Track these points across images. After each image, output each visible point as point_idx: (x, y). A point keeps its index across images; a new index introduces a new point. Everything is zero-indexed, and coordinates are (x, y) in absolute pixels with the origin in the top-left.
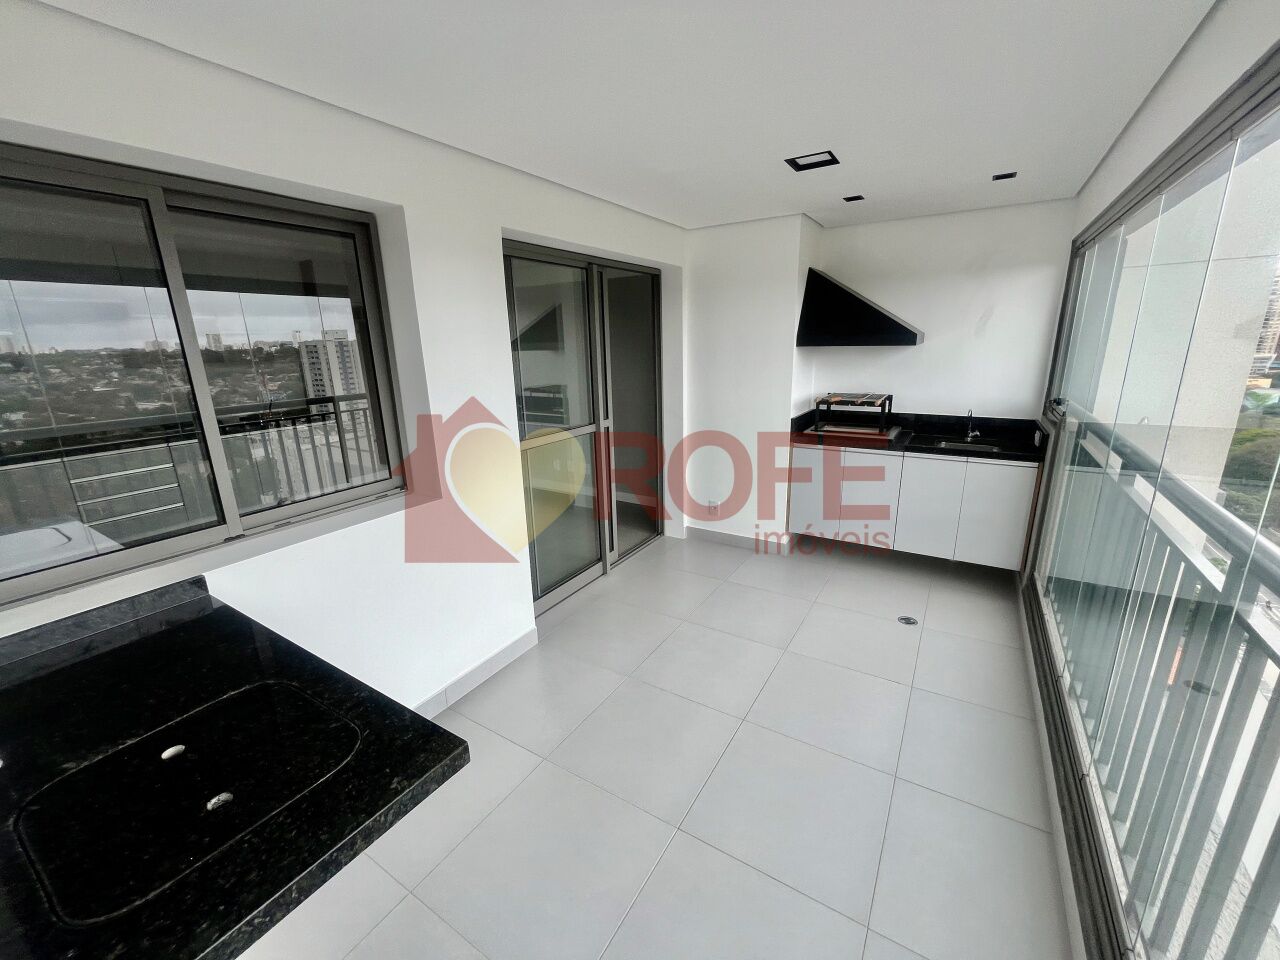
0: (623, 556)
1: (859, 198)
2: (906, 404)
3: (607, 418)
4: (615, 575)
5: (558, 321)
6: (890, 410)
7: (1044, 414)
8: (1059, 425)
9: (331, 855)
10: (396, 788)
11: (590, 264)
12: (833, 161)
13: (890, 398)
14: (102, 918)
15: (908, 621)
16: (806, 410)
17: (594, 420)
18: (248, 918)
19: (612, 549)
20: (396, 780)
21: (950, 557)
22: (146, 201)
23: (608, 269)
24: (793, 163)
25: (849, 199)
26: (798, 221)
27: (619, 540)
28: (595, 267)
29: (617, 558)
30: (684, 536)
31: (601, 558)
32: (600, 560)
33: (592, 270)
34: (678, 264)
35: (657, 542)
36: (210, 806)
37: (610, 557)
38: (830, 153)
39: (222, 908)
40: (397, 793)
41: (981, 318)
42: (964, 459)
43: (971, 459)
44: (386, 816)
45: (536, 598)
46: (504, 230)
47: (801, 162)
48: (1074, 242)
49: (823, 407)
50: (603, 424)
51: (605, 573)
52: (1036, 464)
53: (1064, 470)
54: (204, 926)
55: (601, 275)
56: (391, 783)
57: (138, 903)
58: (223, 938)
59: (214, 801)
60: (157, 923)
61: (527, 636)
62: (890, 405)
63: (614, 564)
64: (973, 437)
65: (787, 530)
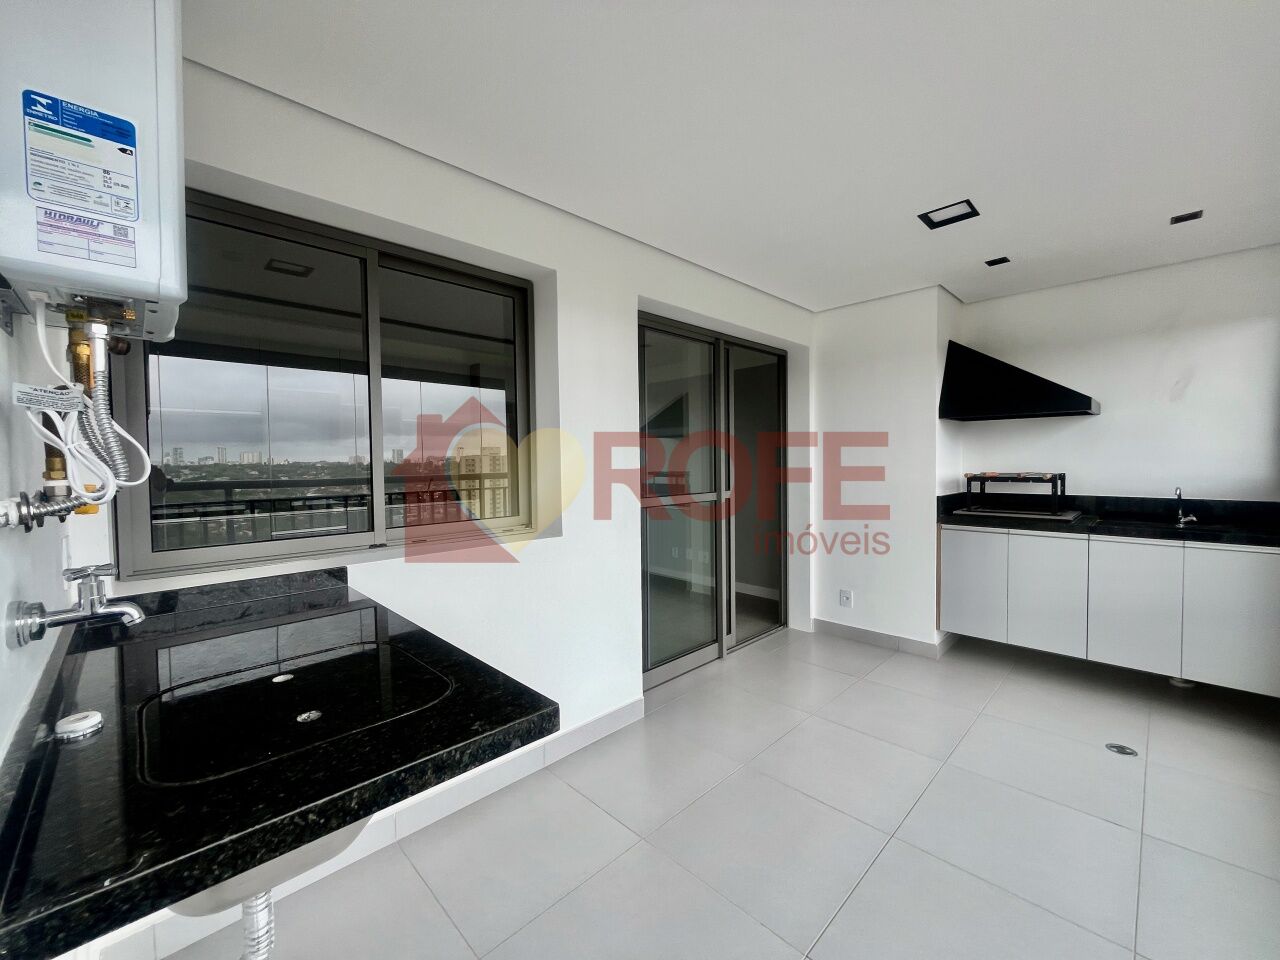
1: (1004, 260)
2: (1083, 483)
3: (729, 489)
4: (731, 661)
5: (684, 407)
6: (1063, 491)
9: (399, 773)
10: (477, 729)
11: (717, 339)
12: (974, 213)
13: (1062, 477)
14: (177, 784)
15: (1122, 750)
16: (954, 492)
17: (716, 489)
18: (303, 808)
19: (729, 632)
20: (478, 723)
21: (1176, 674)
22: (365, 260)
23: (736, 348)
24: (925, 218)
25: (991, 263)
26: (935, 292)
27: (737, 623)
28: (722, 342)
29: (734, 643)
30: (811, 629)
31: (717, 639)
32: (715, 641)
33: (720, 346)
34: (804, 343)
35: (780, 632)
36: (299, 719)
37: (728, 640)
38: (968, 202)
39: (282, 795)
40: (477, 733)
41: (1177, 383)
42: (1180, 543)
43: (1188, 543)
44: (462, 754)
45: (645, 670)
46: (641, 299)
47: (936, 217)
49: (976, 488)
50: (725, 495)
51: (721, 655)
54: (261, 806)
55: (727, 352)
56: (473, 725)
57: (211, 778)
58: (275, 820)
59: (304, 716)
60: (220, 796)
61: (633, 705)
62: (1063, 485)
63: (731, 649)
64: (1185, 523)
65: (938, 627)
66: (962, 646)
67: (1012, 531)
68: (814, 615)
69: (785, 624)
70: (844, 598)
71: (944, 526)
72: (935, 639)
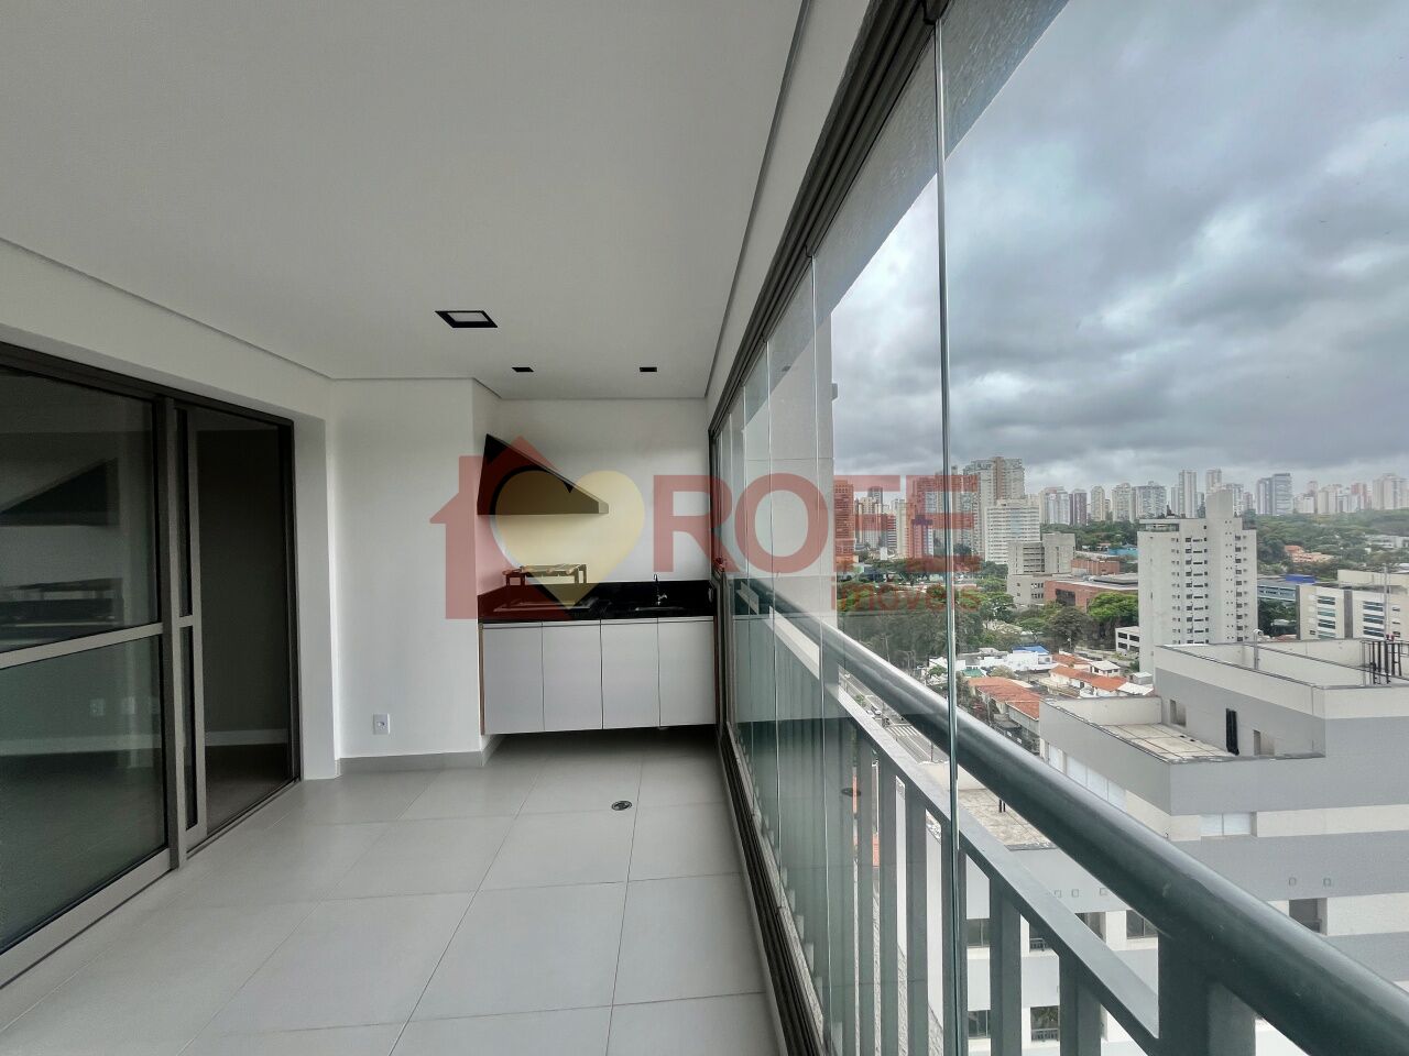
0: (214, 831)
3: (189, 612)
4: (192, 868)
7: (713, 574)
8: (722, 581)
11: (160, 396)
12: (490, 324)
15: (622, 806)
17: (160, 613)
19: (192, 820)
21: (656, 724)
24: (446, 317)
25: (518, 370)
26: (469, 387)
27: (208, 804)
28: (168, 402)
29: (205, 835)
30: (335, 773)
31: (167, 841)
32: (163, 847)
33: (166, 405)
35: (291, 790)
37: (185, 837)
38: (484, 313)
42: (654, 620)
43: (660, 620)
47: (457, 318)
48: (709, 431)
50: (178, 623)
51: (174, 865)
52: (711, 618)
53: (732, 620)
55: (182, 414)
63: (195, 849)
64: (661, 600)
65: (483, 733)
66: (509, 746)
67: (545, 624)
68: (339, 753)
69: (298, 776)
70: (378, 724)
71: (485, 626)
72: (479, 745)
